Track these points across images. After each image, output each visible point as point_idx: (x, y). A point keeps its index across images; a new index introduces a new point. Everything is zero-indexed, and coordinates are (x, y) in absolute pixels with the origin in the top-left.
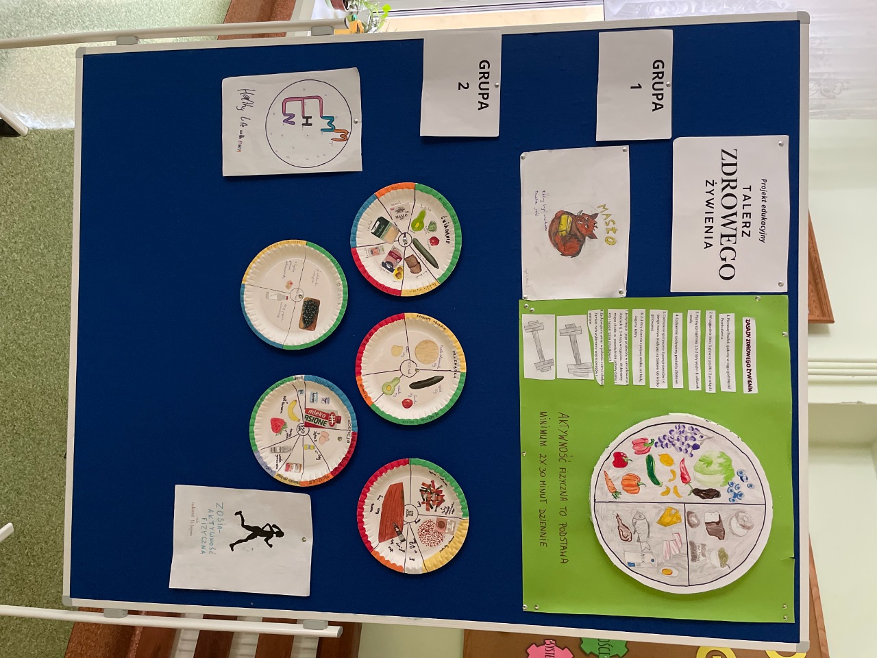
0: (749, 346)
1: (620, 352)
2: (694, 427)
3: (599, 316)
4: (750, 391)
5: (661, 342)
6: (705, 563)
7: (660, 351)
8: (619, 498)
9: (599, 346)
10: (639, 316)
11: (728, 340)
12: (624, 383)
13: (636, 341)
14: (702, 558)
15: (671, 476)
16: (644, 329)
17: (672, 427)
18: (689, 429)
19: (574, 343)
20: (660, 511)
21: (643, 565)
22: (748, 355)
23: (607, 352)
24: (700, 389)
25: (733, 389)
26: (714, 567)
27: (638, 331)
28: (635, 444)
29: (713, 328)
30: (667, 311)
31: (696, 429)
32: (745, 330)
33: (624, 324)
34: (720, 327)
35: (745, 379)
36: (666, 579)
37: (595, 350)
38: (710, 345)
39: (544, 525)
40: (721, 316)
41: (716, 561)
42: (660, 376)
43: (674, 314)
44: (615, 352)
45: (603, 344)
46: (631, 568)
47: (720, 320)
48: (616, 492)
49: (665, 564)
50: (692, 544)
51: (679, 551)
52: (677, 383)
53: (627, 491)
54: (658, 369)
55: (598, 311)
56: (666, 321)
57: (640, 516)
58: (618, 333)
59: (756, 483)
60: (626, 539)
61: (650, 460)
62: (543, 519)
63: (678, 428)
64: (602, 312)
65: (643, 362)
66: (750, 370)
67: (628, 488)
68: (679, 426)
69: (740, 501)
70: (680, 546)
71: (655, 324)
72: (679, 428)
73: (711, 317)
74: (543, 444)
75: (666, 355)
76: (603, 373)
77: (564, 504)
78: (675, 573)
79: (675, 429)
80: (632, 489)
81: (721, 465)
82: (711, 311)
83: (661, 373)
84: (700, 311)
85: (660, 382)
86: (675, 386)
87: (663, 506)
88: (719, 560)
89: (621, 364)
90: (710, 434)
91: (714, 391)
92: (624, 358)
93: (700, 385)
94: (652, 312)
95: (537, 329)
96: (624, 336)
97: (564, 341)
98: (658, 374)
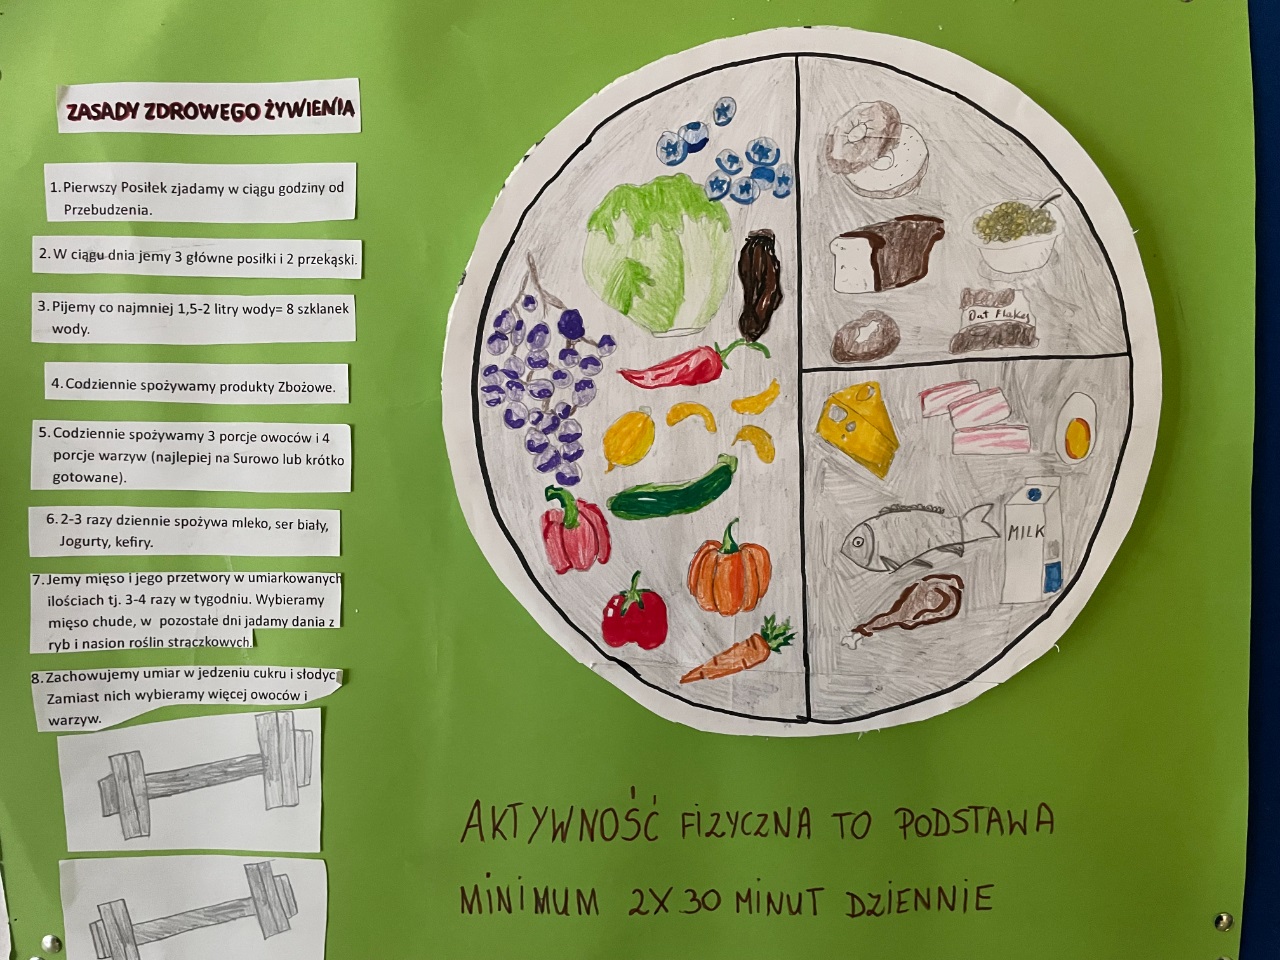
0: (174, 111)
1: (208, 601)
2: (489, 330)
3: (61, 689)
4: (349, 108)
5: (169, 447)
6: (1038, 295)
7: (205, 447)
8: (787, 627)
9: (192, 684)
10: (60, 531)
11: (149, 188)
12: (333, 593)
13: (167, 542)
14: (1019, 305)
15: (693, 424)
16: (113, 512)
17: (491, 417)
18: (500, 352)
19: (179, 782)
20: (839, 468)
21: (1053, 533)
22: (209, 112)
23: (210, 655)
24: (349, 300)
25: (346, 171)
26: (1055, 258)
27: (126, 532)
28: (567, 561)
29: (105, 244)
30: (36, 424)
31: (498, 322)
32: (108, 125)
33: (99, 589)
34: (99, 218)
35: (306, 124)
36: (1106, 440)
37: (206, 700)
38: (173, 257)
39: (909, 897)
40: (55, 213)
41: (1029, 250)
42: (302, 450)
43: (51, 393)
44: (214, 622)
45: (183, 669)
46: (1067, 578)
47: (70, 217)
48: (765, 637)
49: (1046, 448)
50: (962, 342)
51: (991, 392)
52: (328, 388)
53: (759, 594)
54: (274, 460)
55: (40, 692)
56: (82, 425)
57: (858, 545)
58: (136, 612)
59: (711, 91)
60: (953, 598)
61: (630, 504)
62: (884, 902)
63: (495, 395)
64: (43, 676)
65: (251, 514)
66: (270, 105)
67: (749, 589)
68: (489, 389)
69: (787, 158)
70: (974, 389)
71: (97, 467)
72: (496, 388)
73: (59, 254)
74: (587, 903)
75: (221, 427)
76: (296, 670)
77: (822, 821)
78: (1080, 407)
79: (501, 408)
80: (749, 573)
81: (640, 229)
82: (36, 253)
83: (290, 450)
84: (36, 297)
85: (326, 450)
86: (341, 396)
87: (816, 455)
88: (1024, 239)
89: (261, 599)
90: (516, 268)
91: (354, 248)
92: (234, 588)
93: (336, 300)
94: (41, 480)
95: (124, 925)
96: (143, 588)
97: (169, 817)
98: (296, 460)
